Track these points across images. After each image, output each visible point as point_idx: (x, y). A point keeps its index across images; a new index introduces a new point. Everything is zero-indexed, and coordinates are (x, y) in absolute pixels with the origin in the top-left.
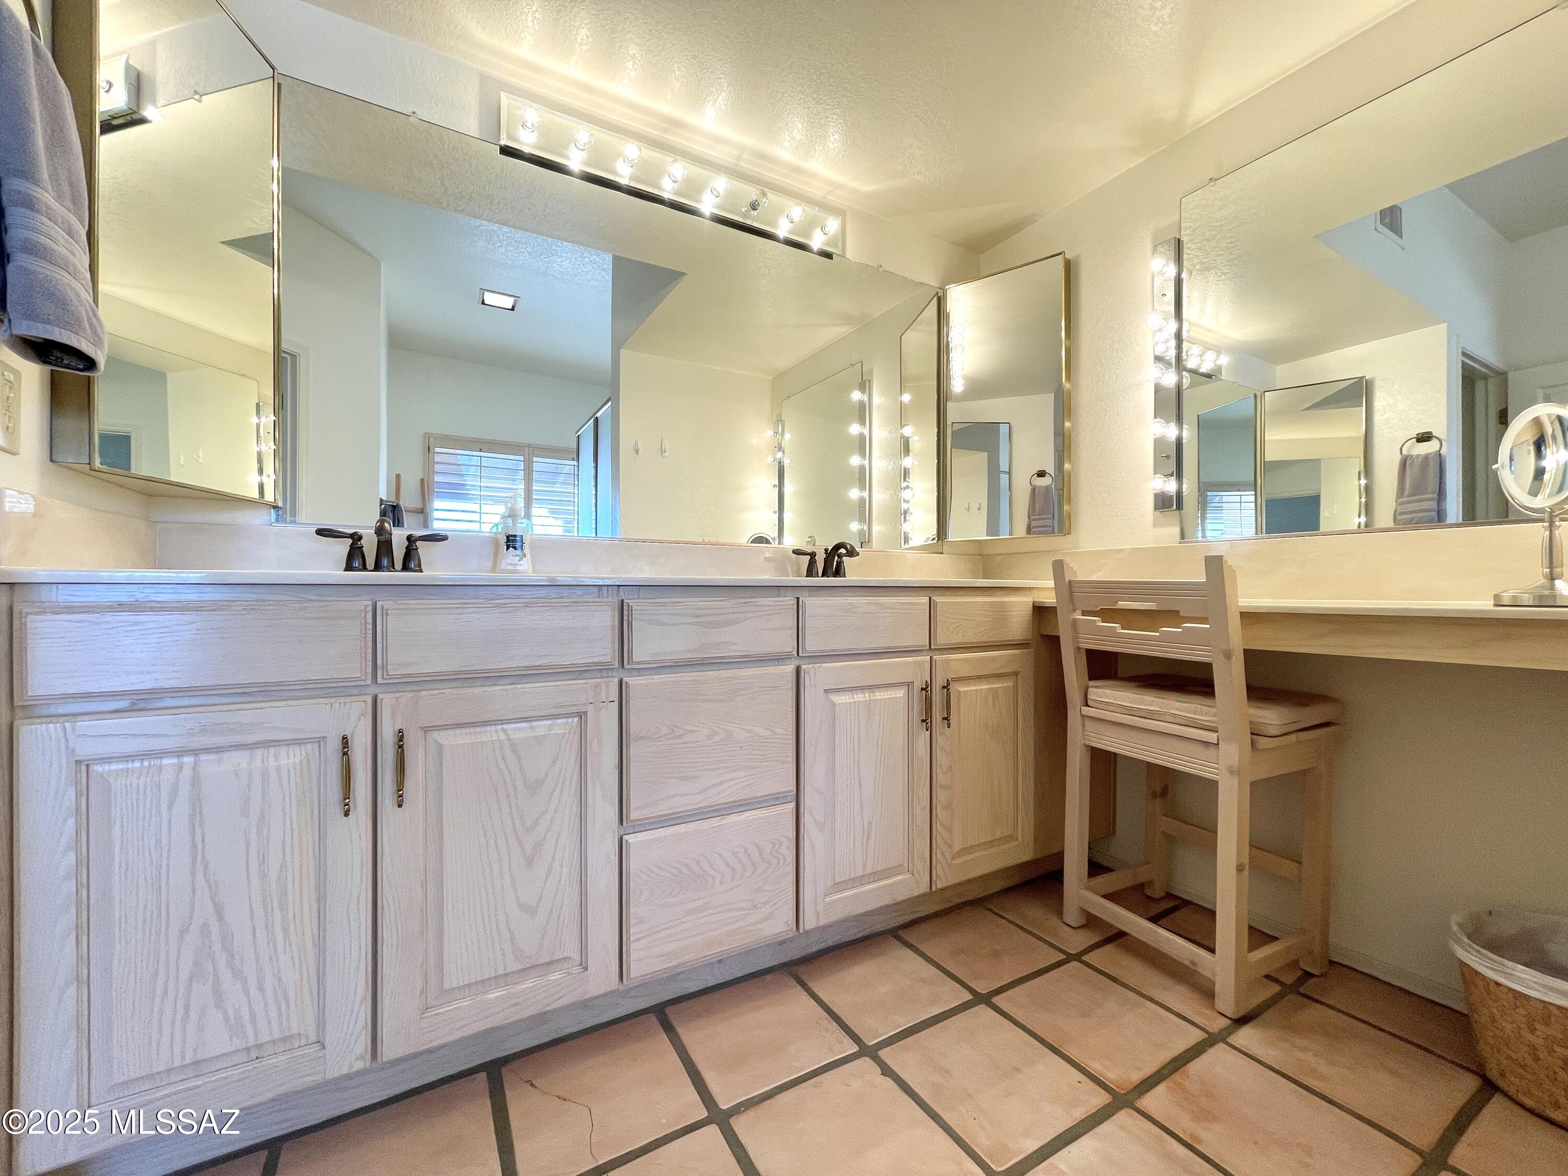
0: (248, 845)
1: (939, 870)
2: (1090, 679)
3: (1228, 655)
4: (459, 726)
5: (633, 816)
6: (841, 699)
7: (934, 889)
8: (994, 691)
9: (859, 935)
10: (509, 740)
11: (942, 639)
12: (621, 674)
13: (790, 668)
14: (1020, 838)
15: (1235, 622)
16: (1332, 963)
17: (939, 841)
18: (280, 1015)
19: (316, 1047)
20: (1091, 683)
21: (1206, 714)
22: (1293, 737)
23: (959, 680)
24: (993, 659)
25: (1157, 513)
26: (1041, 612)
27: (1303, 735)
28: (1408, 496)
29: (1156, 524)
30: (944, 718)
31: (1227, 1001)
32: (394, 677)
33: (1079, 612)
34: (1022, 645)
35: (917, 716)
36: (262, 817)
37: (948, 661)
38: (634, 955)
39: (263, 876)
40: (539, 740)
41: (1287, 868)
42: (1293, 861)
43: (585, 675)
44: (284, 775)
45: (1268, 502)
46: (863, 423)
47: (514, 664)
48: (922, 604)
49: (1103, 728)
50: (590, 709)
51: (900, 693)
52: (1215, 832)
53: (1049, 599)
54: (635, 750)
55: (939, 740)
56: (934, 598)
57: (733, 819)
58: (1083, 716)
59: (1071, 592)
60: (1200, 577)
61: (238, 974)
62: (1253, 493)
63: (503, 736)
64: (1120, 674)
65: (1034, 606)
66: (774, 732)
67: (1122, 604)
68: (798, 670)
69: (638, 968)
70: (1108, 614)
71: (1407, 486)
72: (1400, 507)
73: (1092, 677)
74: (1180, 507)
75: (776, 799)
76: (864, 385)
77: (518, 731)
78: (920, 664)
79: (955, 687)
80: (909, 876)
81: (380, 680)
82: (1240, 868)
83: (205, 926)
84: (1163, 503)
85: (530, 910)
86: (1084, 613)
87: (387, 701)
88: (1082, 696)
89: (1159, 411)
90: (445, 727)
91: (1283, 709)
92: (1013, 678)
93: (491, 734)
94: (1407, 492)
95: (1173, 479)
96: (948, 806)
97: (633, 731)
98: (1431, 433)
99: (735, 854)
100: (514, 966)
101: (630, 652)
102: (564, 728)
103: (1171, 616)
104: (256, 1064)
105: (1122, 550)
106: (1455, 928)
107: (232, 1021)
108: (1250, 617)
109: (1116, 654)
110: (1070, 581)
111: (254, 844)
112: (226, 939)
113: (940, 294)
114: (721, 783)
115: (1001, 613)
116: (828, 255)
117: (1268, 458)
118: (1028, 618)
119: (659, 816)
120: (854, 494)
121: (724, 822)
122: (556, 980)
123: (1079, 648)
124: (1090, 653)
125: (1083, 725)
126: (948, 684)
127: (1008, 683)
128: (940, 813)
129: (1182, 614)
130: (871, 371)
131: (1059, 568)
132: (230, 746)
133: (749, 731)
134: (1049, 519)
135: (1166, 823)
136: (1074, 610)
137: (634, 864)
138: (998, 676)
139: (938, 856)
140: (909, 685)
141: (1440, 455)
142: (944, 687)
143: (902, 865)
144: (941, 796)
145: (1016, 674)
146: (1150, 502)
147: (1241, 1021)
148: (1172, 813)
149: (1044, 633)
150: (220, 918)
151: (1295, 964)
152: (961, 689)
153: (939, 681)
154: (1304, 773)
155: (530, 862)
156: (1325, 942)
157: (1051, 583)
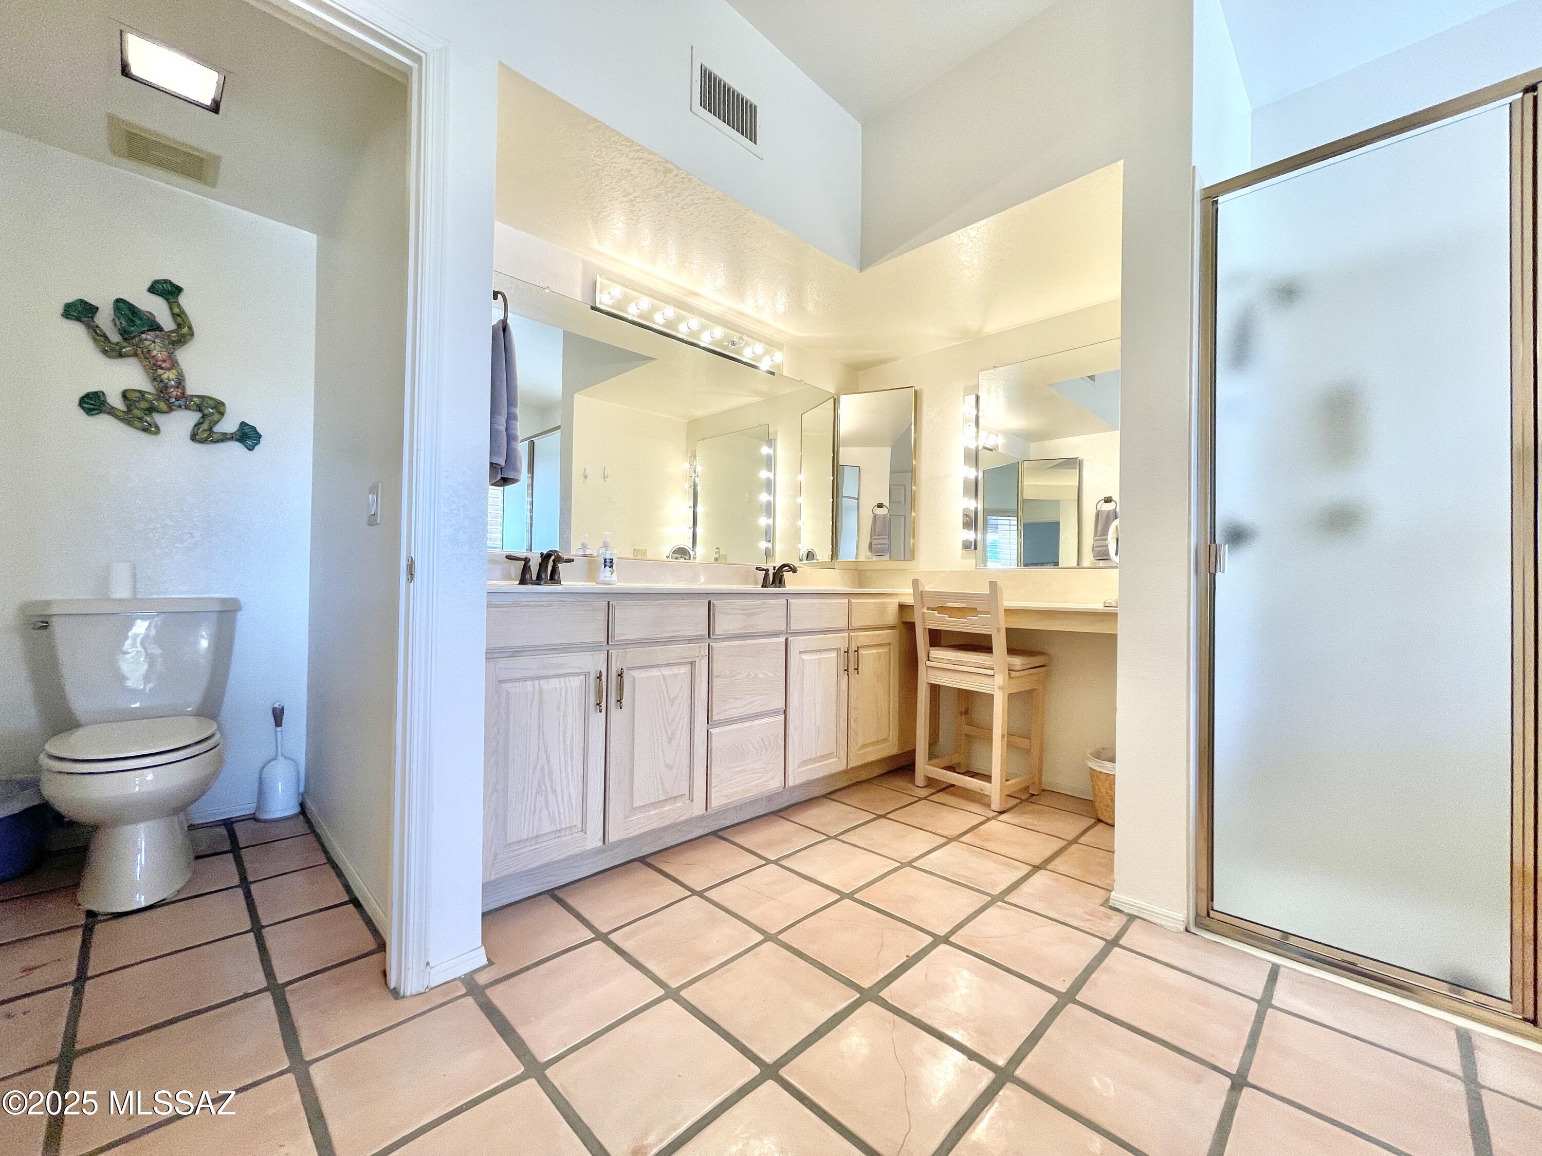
0: (559, 725)
1: (851, 755)
2: (931, 647)
3: (999, 631)
4: (642, 667)
5: (715, 718)
6: (806, 657)
7: (849, 768)
8: (879, 654)
9: (807, 798)
10: (663, 675)
11: (855, 623)
12: (709, 641)
13: (783, 639)
14: (891, 740)
15: (1002, 614)
16: (1043, 790)
17: (852, 740)
18: (570, 815)
19: (582, 833)
20: (931, 648)
21: (989, 661)
22: (1027, 672)
23: (863, 647)
24: (879, 635)
25: (964, 551)
26: (903, 608)
27: (1032, 671)
28: (1100, 536)
29: (963, 558)
30: (855, 669)
31: (996, 805)
32: (618, 641)
33: (926, 608)
34: (892, 627)
35: (842, 668)
36: (565, 712)
37: (857, 636)
38: (713, 796)
39: (565, 742)
40: (675, 675)
41: (1024, 743)
42: (1026, 738)
43: (694, 641)
44: (573, 689)
45: (1025, 525)
46: (770, 470)
47: (664, 635)
48: (845, 603)
49: (937, 673)
50: (697, 660)
51: (834, 654)
52: (992, 730)
53: (909, 600)
54: (716, 683)
55: (852, 681)
56: (851, 600)
57: (757, 722)
58: (927, 666)
59: (922, 597)
60: (987, 591)
61: (554, 792)
62: (1016, 518)
63: (660, 674)
64: (943, 642)
65: (899, 605)
66: (776, 675)
67: (949, 604)
68: (786, 640)
69: (716, 802)
70: (942, 609)
71: (1099, 529)
72: (1096, 542)
73: (931, 645)
74: (976, 548)
75: (775, 713)
76: (771, 442)
77: (666, 672)
78: (843, 638)
79: (862, 652)
80: (837, 759)
81: (610, 643)
82: (1003, 737)
83: (543, 767)
84: (966, 546)
85: (669, 767)
86: (929, 609)
87: (614, 653)
88: (927, 654)
89: (966, 493)
90: (637, 668)
91: (1023, 658)
92: (888, 646)
93: (655, 672)
94: (1099, 534)
95: (973, 531)
96: (855, 720)
97: (715, 674)
98: (1111, 497)
99: (758, 742)
100: (662, 798)
101: (714, 629)
102: (685, 670)
103: (973, 611)
104: (557, 840)
105: (944, 572)
106: (1088, 754)
107: (551, 816)
108: (1009, 611)
109: (940, 631)
110: (921, 591)
111: (561, 725)
112: (550, 772)
113: (836, 397)
114: (752, 702)
115: (882, 609)
116: (773, 373)
117: (1025, 498)
118: (895, 611)
119: (725, 719)
120: (763, 521)
121: (753, 724)
122: (680, 806)
123: (925, 629)
124: (930, 630)
125: (927, 671)
126: (858, 650)
127: (884, 650)
128: (852, 723)
129: (978, 610)
130: (776, 432)
131: (915, 583)
132: (553, 676)
133: (765, 674)
134: (886, 539)
135: (967, 729)
136: (923, 607)
137: (715, 744)
138: (881, 645)
139: (851, 748)
140: (838, 650)
141: (1116, 512)
142: (855, 651)
143: (833, 753)
144: (853, 714)
145: (889, 644)
146: (961, 545)
147: (1001, 813)
148: (970, 723)
149: (904, 620)
150: (548, 763)
151: (1026, 788)
152: (863, 652)
153: (853, 648)
154: (1032, 690)
155: (670, 742)
156: (1040, 780)
157: (911, 591)
